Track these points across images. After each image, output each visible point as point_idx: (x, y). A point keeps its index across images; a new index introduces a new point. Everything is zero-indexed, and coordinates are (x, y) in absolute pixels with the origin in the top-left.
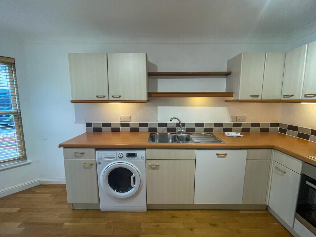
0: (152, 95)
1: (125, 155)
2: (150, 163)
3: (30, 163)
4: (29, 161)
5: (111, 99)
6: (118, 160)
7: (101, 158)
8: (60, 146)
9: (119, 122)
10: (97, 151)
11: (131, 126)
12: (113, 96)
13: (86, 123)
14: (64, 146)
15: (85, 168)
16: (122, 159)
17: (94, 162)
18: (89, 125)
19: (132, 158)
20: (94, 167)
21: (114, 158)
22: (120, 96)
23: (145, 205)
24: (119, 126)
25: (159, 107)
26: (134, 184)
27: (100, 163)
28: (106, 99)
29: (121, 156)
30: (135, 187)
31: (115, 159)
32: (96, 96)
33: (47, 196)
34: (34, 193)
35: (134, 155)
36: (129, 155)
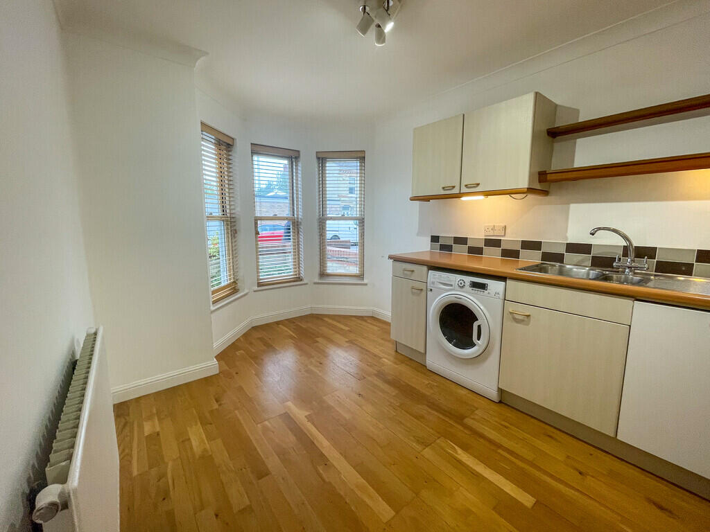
0: (549, 177)
1: (468, 284)
2: (511, 307)
3: (366, 284)
4: (365, 281)
5: (464, 190)
6: (457, 291)
7: (433, 283)
8: (390, 257)
9: (482, 236)
10: (430, 271)
11: (504, 246)
12: (466, 186)
13: (432, 236)
14: (396, 259)
15: (413, 294)
16: (464, 289)
17: (424, 289)
18: (435, 239)
19: (479, 292)
20: (423, 293)
21: (451, 285)
22: (478, 184)
23: (496, 389)
24: (482, 245)
25: (573, 206)
26: (479, 339)
27: (431, 290)
28: (456, 191)
29: (461, 284)
30: (479, 346)
31: (451, 288)
32: (441, 188)
33: (376, 328)
34: (366, 321)
35: (483, 287)
36: (474, 285)
